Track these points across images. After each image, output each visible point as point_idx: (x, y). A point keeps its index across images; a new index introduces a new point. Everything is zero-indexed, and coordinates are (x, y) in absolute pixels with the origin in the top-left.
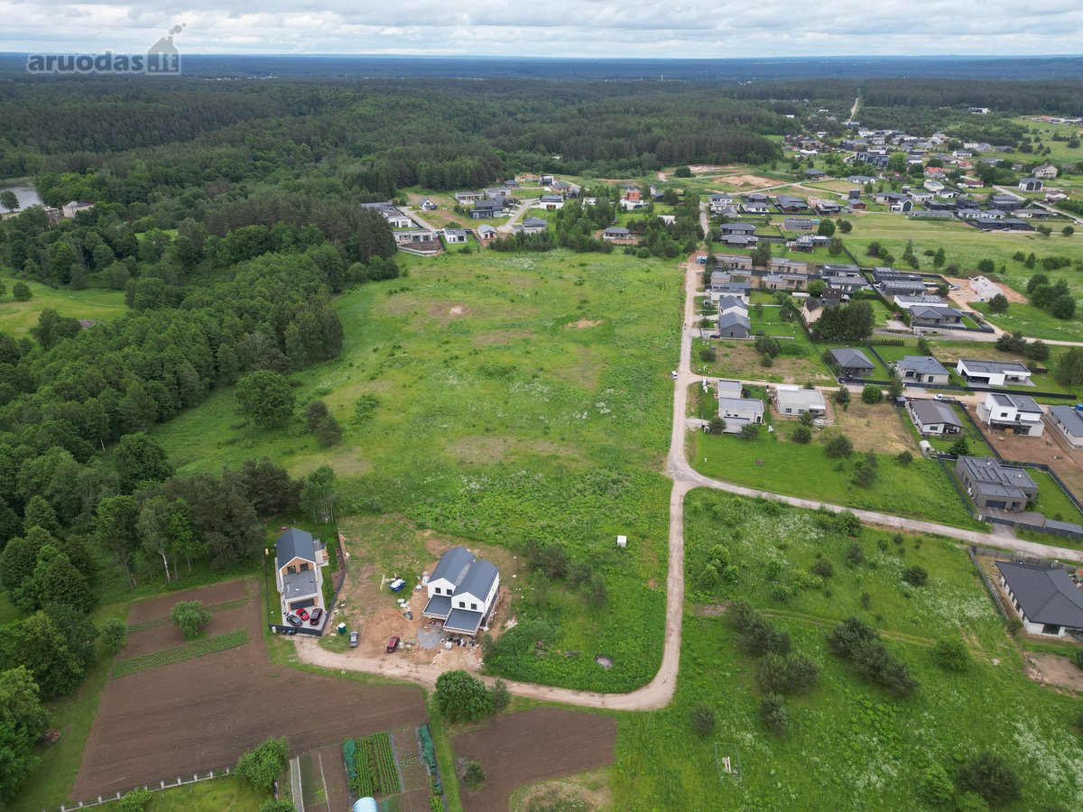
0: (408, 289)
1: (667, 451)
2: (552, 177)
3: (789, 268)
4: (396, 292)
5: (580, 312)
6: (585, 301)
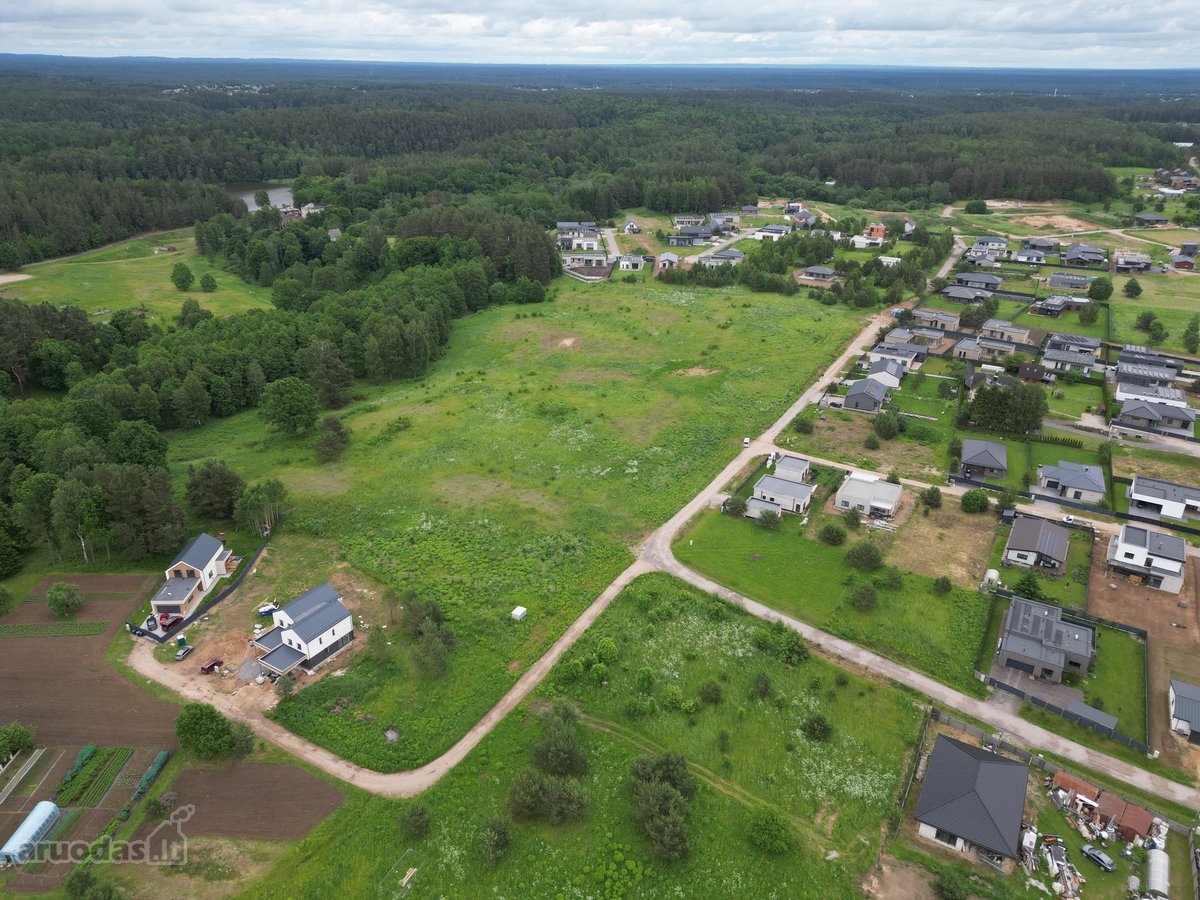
0: (541, 315)
1: (660, 525)
2: (800, 205)
3: (1003, 334)
4: (525, 316)
5: (701, 358)
6: (715, 347)
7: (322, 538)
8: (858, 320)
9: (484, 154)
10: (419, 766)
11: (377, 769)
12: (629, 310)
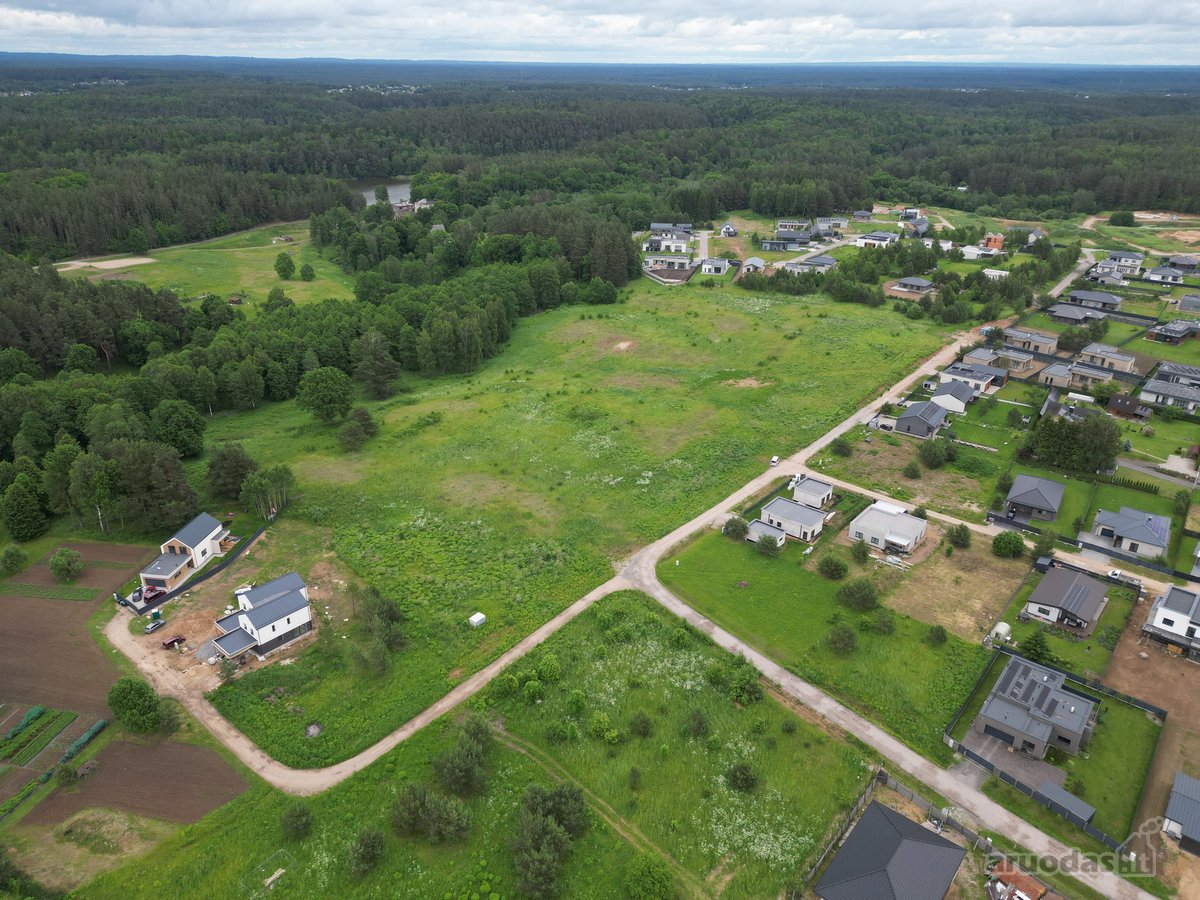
0: (607, 317)
1: (652, 541)
2: (918, 211)
3: (1104, 360)
4: (590, 317)
5: (755, 369)
6: (775, 358)
7: (320, 525)
8: (941, 337)
9: (601, 154)
10: (327, 765)
11: (286, 763)
12: (696, 315)
